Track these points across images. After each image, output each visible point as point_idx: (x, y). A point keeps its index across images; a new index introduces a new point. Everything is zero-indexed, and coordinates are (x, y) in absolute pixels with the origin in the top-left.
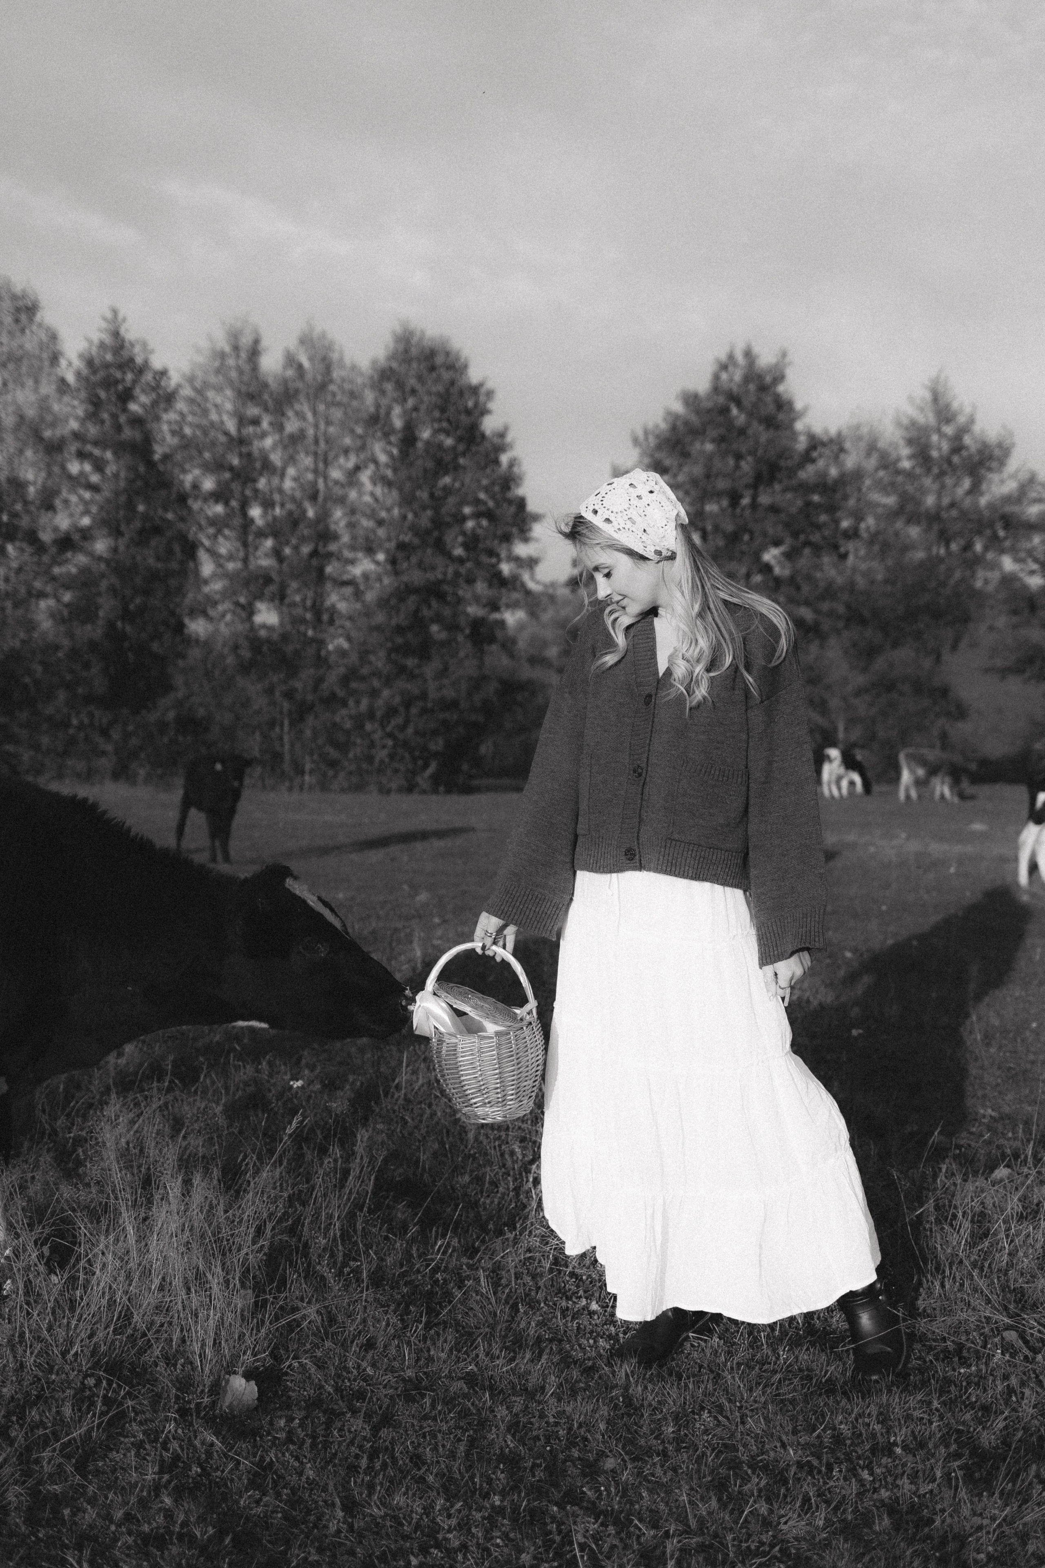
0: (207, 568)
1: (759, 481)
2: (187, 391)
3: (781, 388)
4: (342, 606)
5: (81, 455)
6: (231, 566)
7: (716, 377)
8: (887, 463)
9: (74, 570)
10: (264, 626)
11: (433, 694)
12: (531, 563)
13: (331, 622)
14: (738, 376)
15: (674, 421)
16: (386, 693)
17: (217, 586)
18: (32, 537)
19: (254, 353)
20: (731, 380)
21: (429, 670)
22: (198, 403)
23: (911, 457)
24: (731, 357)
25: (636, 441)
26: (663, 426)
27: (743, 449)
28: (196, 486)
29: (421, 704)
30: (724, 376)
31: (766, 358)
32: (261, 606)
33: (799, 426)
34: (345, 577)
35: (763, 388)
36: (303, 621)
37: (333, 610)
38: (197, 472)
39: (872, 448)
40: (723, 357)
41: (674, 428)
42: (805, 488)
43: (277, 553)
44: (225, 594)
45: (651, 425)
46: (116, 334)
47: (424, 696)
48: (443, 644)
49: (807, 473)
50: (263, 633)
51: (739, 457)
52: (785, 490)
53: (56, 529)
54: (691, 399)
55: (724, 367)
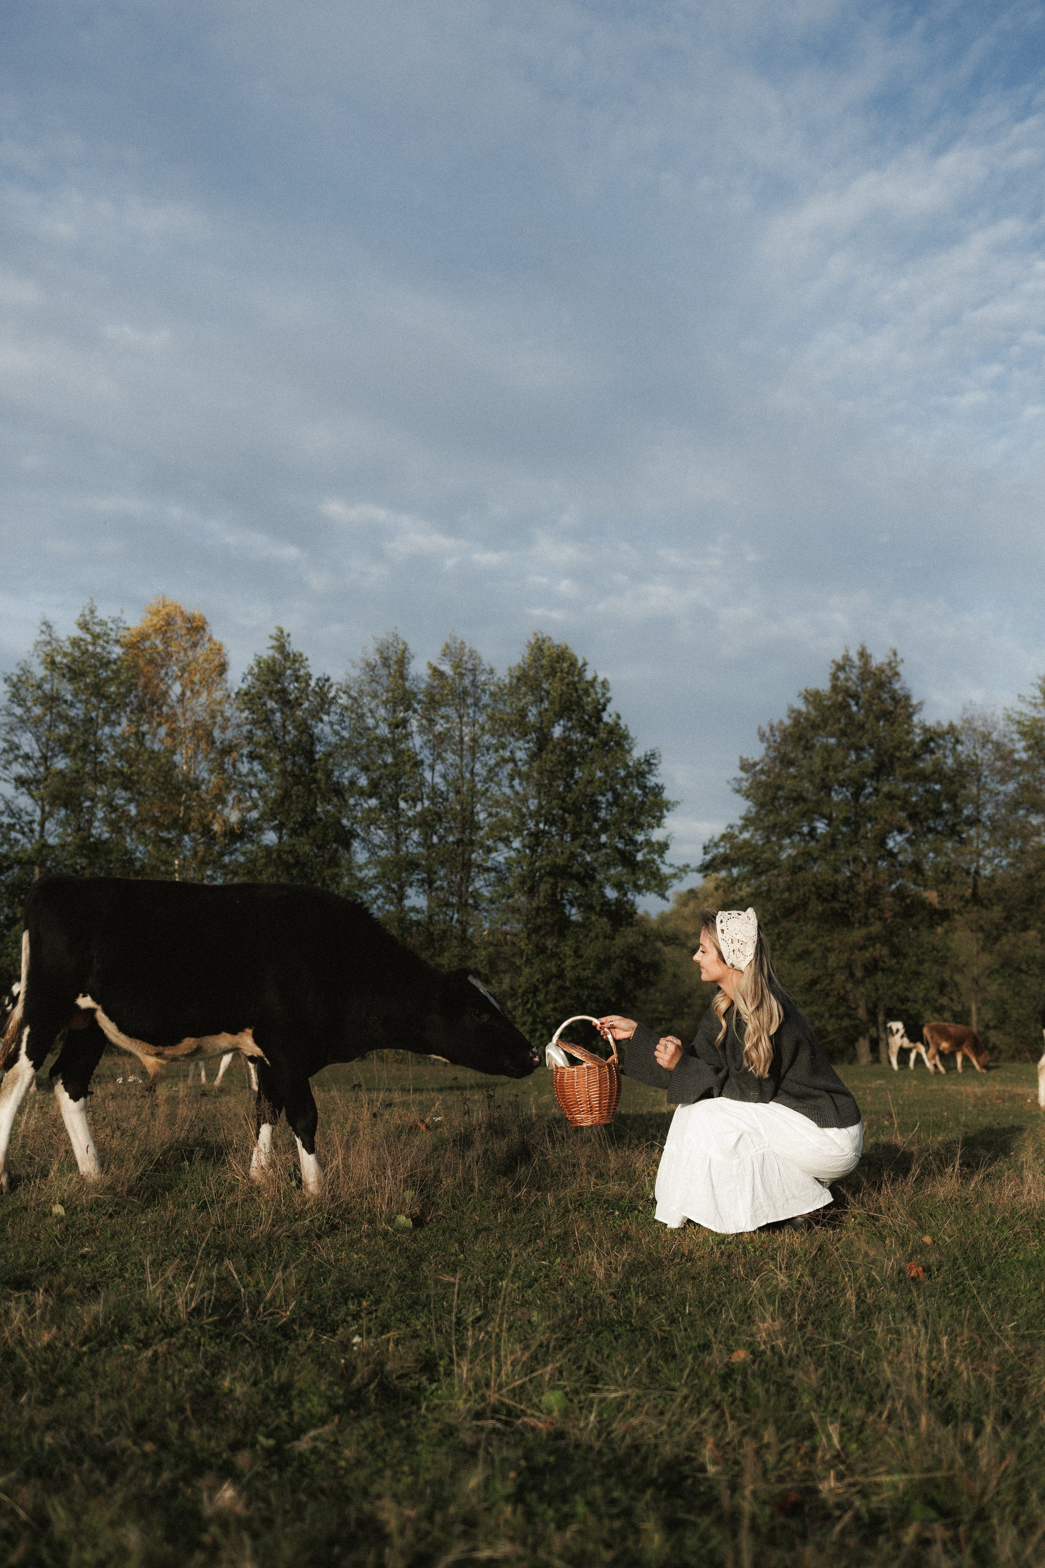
0: (361, 856)
1: (881, 770)
2: (344, 700)
3: (897, 686)
4: (486, 892)
5: (252, 757)
6: (383, 853)
7: (835, 677)
8: (1002, 753)
9: (242, 859)
10: (413, 909)
11: (569, 974)
12: (663, 847)
13: (476, 907)
14: (854, 674)
15: (796, 715)
16: (526, 971)
17: (370, 873)
18: (206, 830)
19: (402, 661)
20: (847, 679)
21: (567, 949)
22: (355, 710)
23: (1027, 749)
24: (847, 658)
25: (762, 737)
26: (787, 722)
27: (864, 742)
28: (352, 783)
29: (560, 982)
30: (842, 675)
31: (878, 659)
32: (410, 892)
33: (916, 719)
34: (489, 864)
35: (881, 685)
36: (448, 905)
37: (476, 895)
38: (355, 769)
39: (986, 739)
40: (839, 659)
41: (796, 723)
42: (924, 777)
43: (426, 843)
44: (379, 878)
45: (775, 722)
46: (281, 648)
47: (561, 975)
48: (577, 924)
49: (926, 763)
50: (414, 916)
51: (859, 749)
52: (906, 779)
53: (226, 822)
54: (813, 698)
55: (841, 668)
